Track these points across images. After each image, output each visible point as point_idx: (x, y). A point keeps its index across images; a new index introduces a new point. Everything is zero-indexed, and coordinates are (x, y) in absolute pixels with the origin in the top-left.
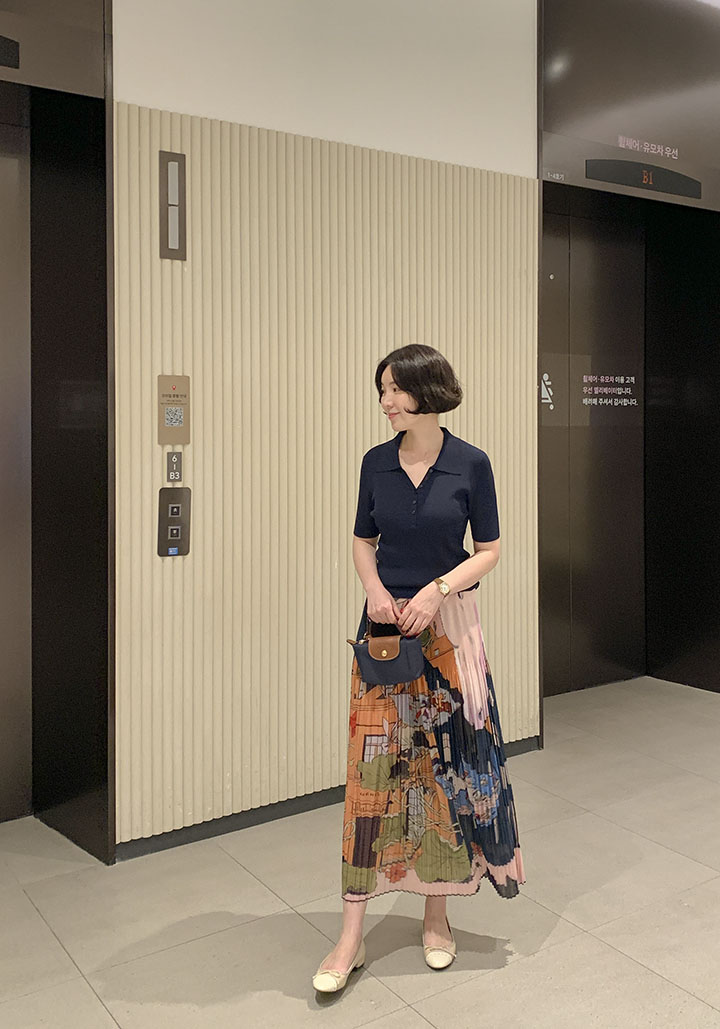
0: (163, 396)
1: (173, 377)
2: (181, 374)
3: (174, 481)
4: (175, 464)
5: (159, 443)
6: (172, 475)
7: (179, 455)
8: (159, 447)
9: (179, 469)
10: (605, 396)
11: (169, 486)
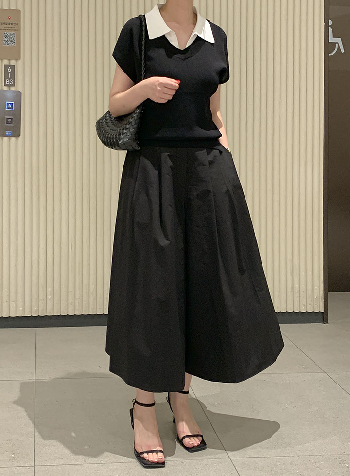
0: (2, 24)
1: (10, 10)
2: (14, 8)
3: (9, 86)
4: (10, 73)
6: (8, 81)
7: (13, 67)
9: (13, 77)
11: (6, 88)
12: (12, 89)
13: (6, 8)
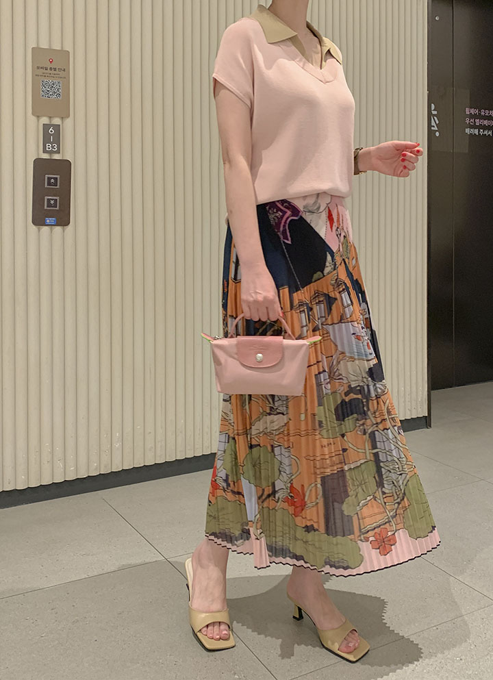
0: (38, 68)
1: (50, 50)
2: (59, 48)
3: (51, 153)
4: (52, 136)
5: (33, 114)
6: (49, 146)
7: (57, 127)
8: (34, 119)
9: (57, 141)
10: (485, 128)
11: (46, 156)
12: (56, 157)
13: (44, 45)
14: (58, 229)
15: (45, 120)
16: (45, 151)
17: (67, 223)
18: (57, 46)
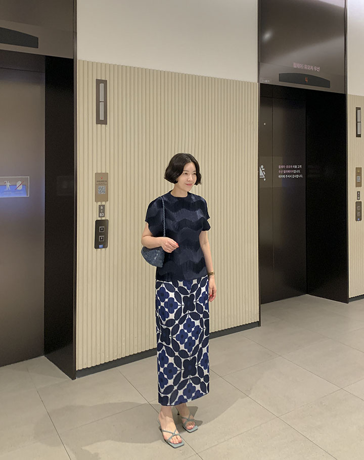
0: (97, 181)
1: (101, 173)
3: (102, 217)
4: (102, 210)
5: (95, 201)
6: (101, 214)
7: (104, 206)
8: (96, 203)
9: (104, 212)
10: (288, 174)
11: (99, 219)
12: (103, 219)
13: (99, 172)
14: (104, 249)
15: (99, 203)
16: (99, 217)
17: (107, 247)
18: (104, 172)
